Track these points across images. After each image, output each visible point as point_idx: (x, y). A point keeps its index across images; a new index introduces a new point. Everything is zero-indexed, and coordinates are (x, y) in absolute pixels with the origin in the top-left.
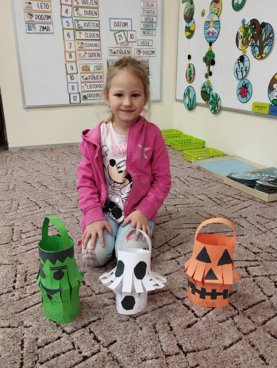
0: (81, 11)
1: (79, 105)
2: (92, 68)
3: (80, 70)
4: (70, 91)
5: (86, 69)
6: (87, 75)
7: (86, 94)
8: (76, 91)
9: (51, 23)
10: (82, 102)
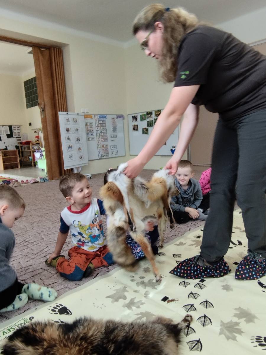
0: (101, 128)
1: (102, 159)
2: (105, 146)
3: (101, 147)
4: (99, 154)
5: (103, 146)
6: (103, 149)
7: (103, 155)
8: (101, 154)
9: (93, 132)
10: (102, 158)
